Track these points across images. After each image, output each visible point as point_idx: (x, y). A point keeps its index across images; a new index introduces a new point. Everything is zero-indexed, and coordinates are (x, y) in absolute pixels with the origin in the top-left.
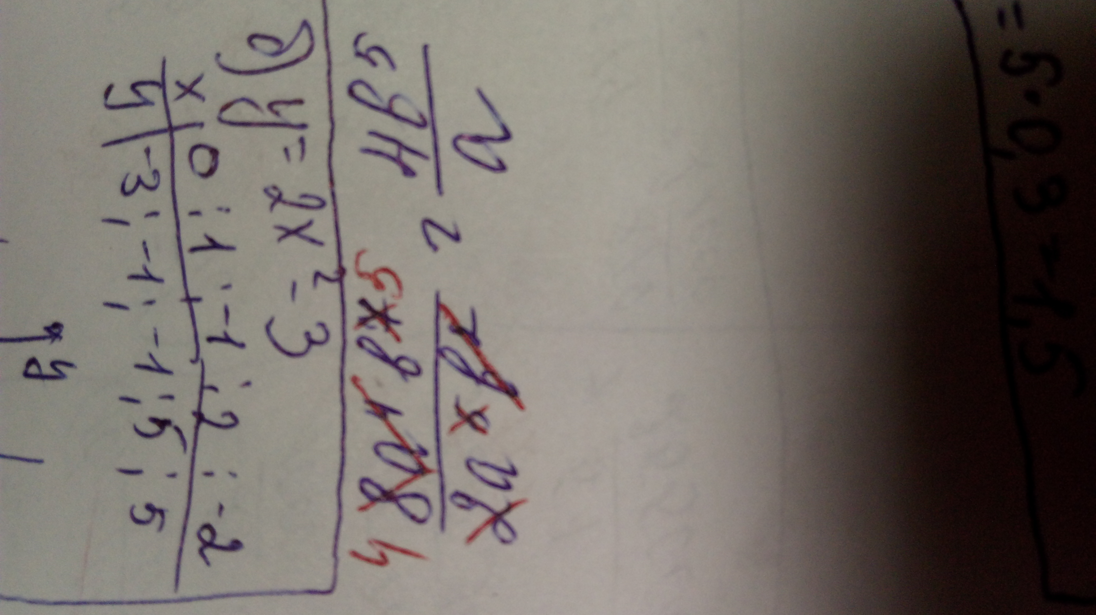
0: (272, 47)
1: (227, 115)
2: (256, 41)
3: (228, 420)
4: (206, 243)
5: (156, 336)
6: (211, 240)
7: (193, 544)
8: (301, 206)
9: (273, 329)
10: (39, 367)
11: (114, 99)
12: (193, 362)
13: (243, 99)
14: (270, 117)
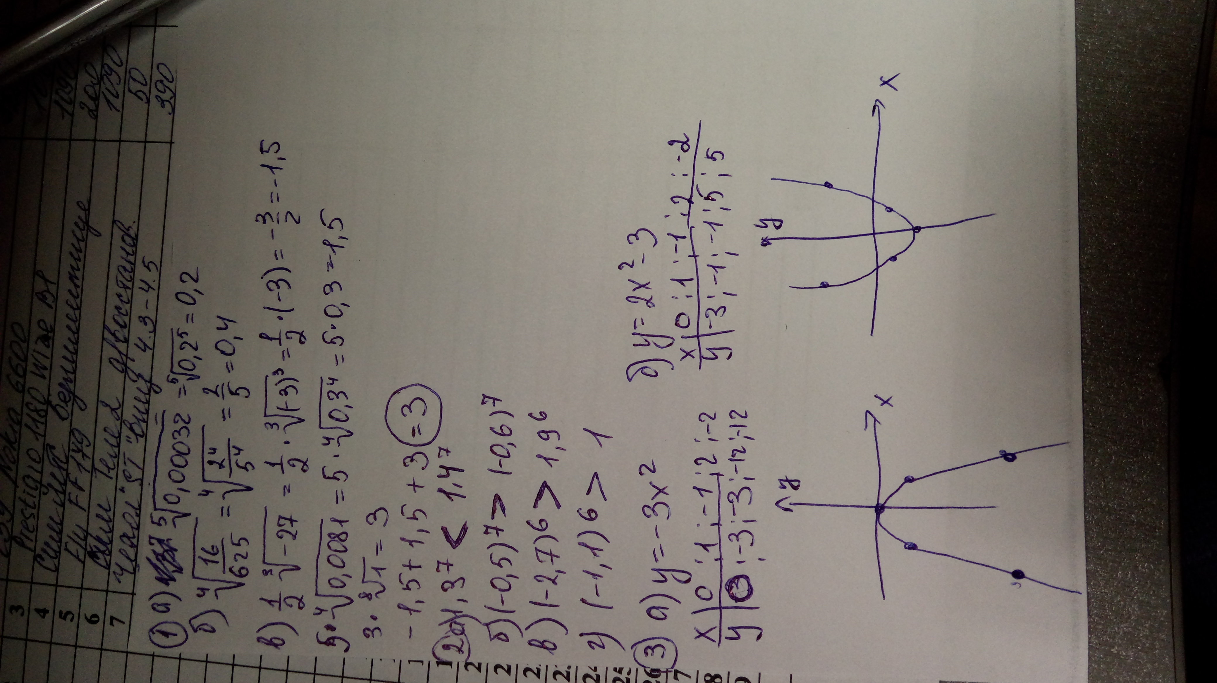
0: (646, 371)
1: (670, 341)
2: (654, 374)
3: (676, 200)
4: (684, 282)
5: (712, 239)
6: (683, 284)
7: (692, 143)
8: (638, 298)
9: (654, 242)
10: (774, 225)
11: (728, 352)
12: (692, 227)
13: (662, 348)
14: (649, 339)
